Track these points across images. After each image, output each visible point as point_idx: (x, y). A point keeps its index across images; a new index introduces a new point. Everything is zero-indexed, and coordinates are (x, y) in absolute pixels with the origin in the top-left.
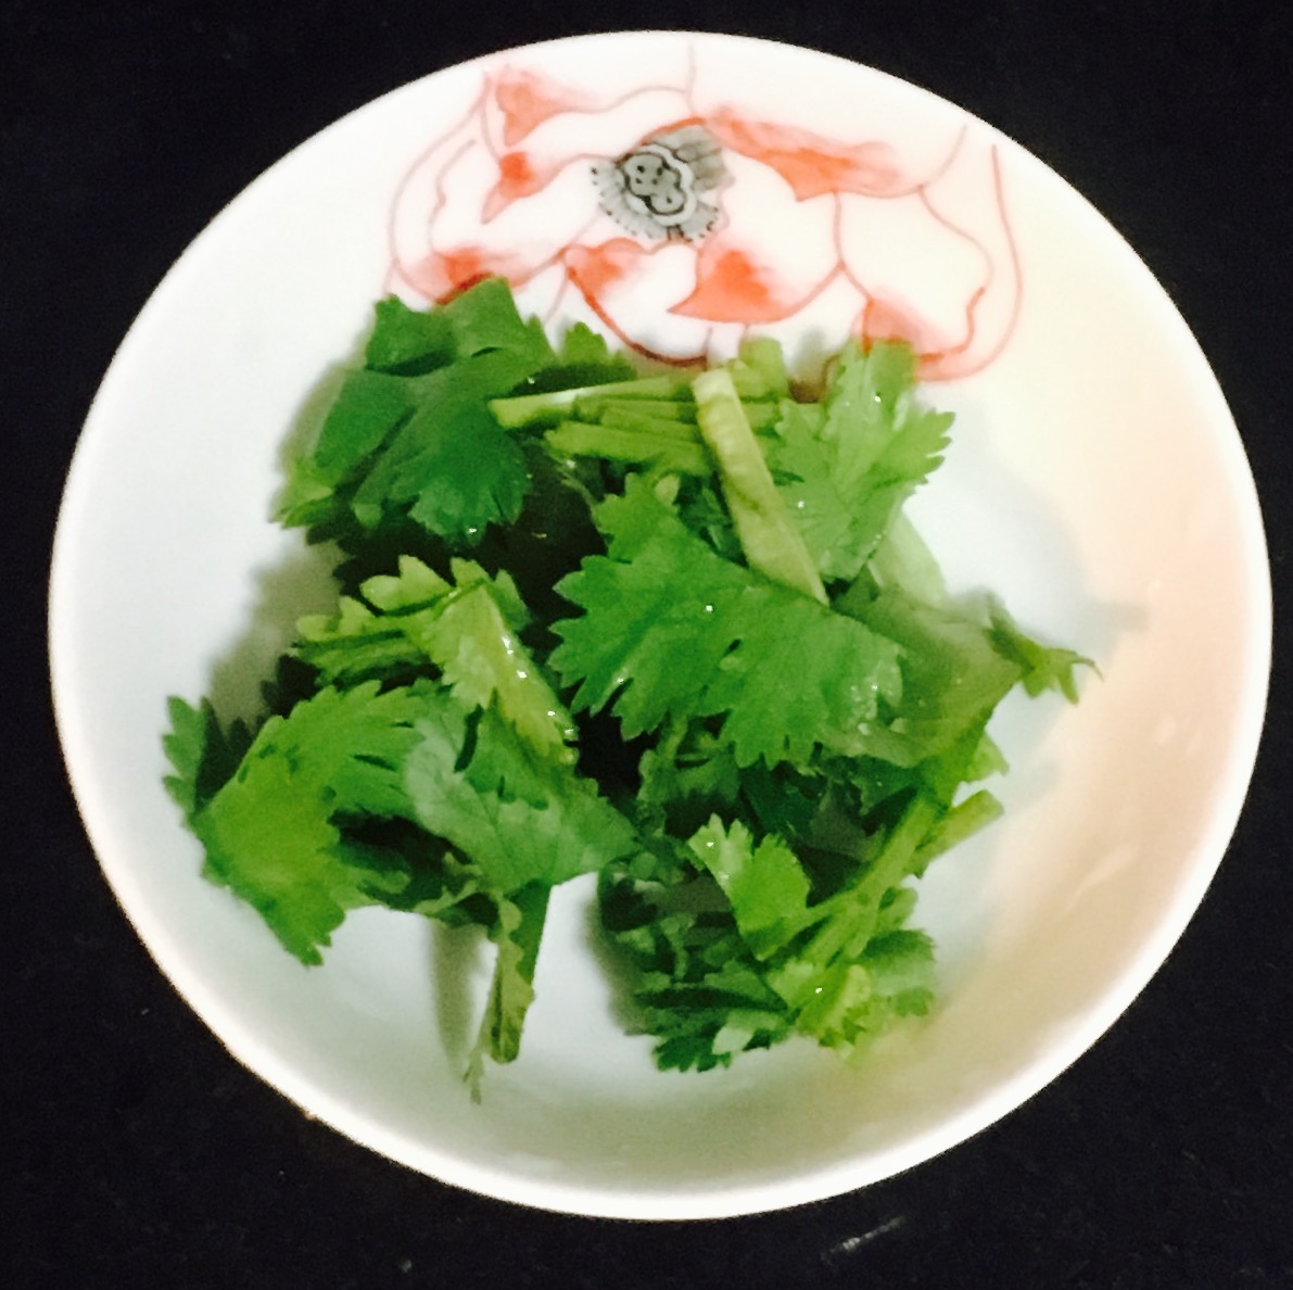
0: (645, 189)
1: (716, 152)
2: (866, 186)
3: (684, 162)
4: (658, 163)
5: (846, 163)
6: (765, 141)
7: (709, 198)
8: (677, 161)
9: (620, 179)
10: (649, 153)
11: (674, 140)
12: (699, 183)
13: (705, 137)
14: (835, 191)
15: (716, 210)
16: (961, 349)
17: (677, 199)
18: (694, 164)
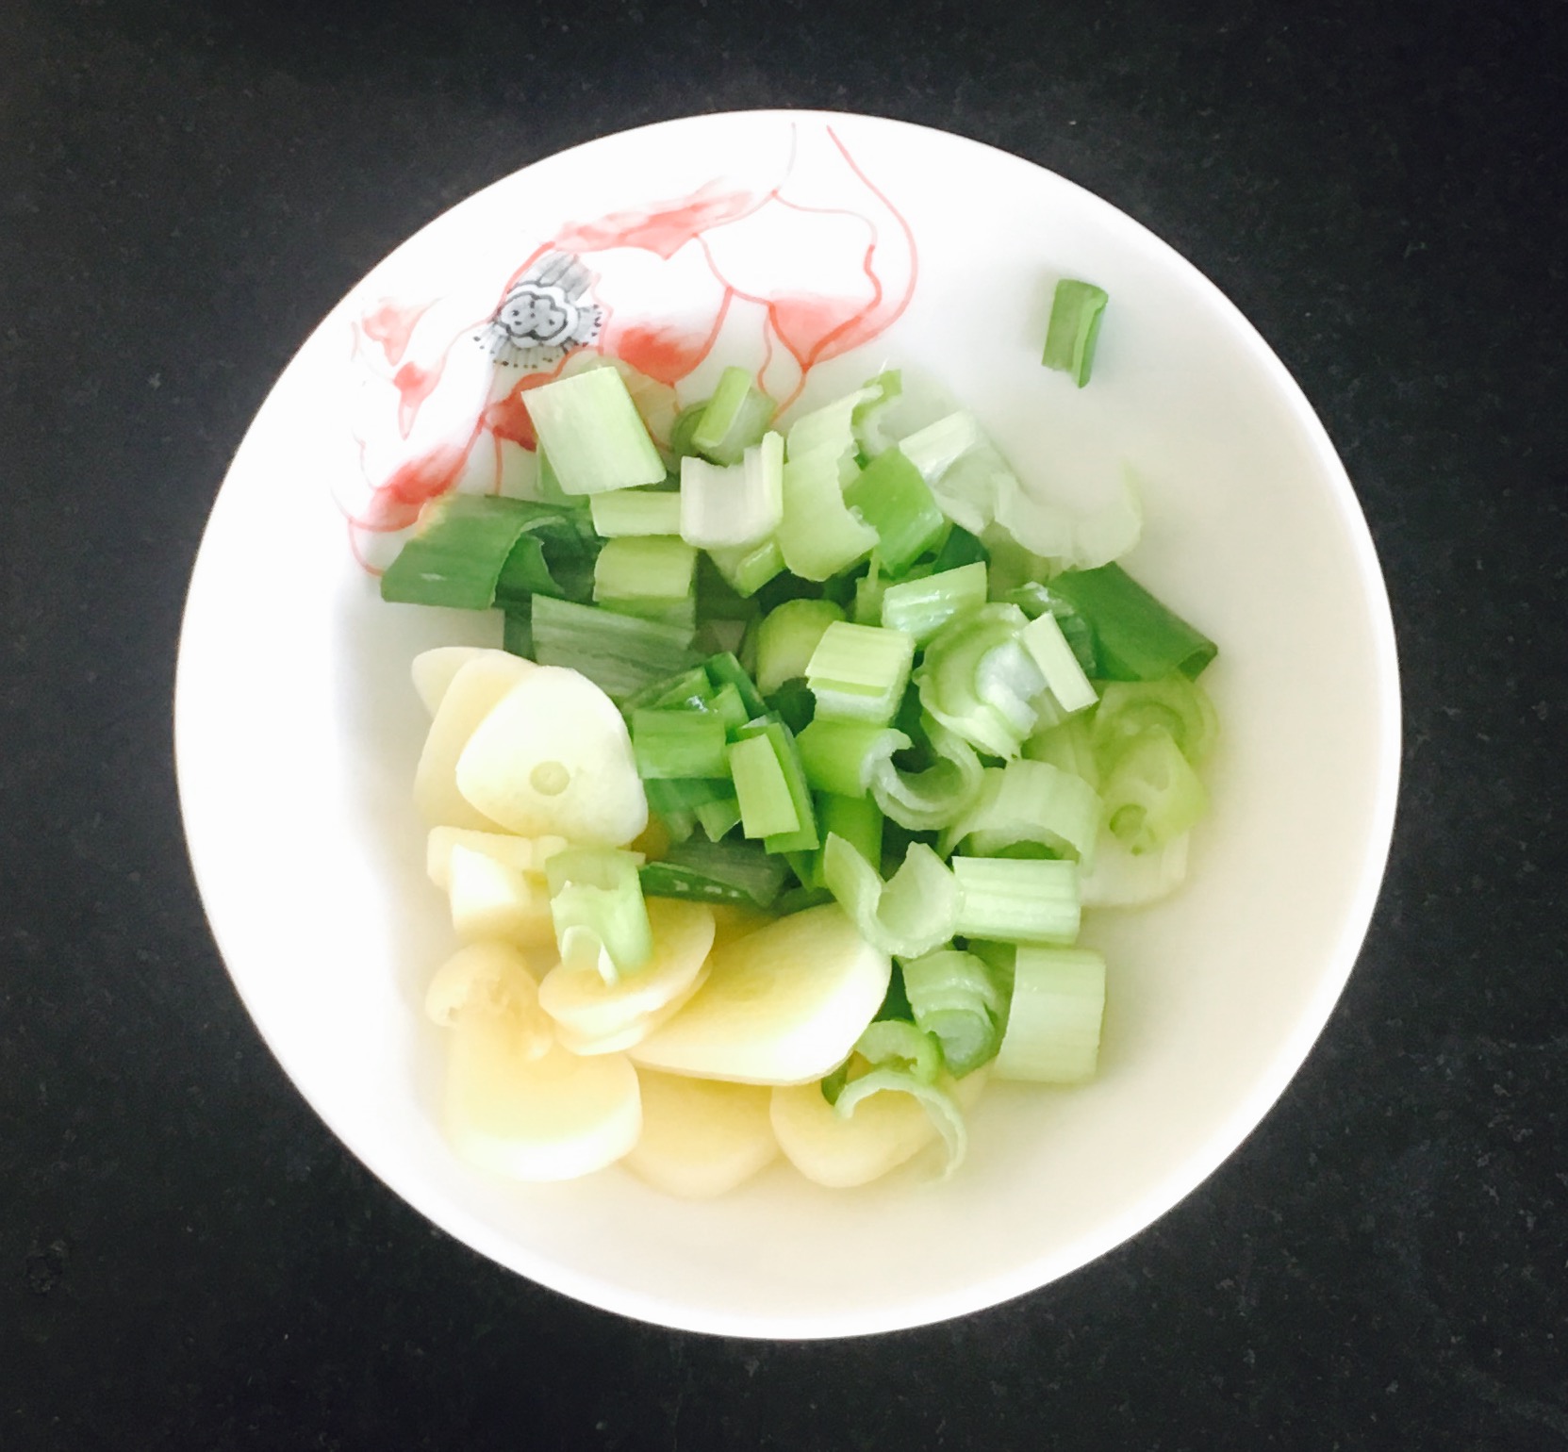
0: (526, 327)
1: (575, 260)
2: (722, 217)
3: (551, 285)
4: (528, 299)
5: (696, 208)
6: (613, 229)
7: (585, 301)
8: (545, 289)
9: (502, 331)
10: (516, 297)
11: (533, 274)
12: (571, 295)
13: (560, 254)
14: (695, 235)
15: (596, 307)
16: (876, 302)
17: (557, 318)
18: (559, 282)
